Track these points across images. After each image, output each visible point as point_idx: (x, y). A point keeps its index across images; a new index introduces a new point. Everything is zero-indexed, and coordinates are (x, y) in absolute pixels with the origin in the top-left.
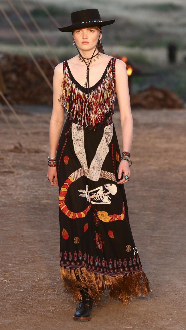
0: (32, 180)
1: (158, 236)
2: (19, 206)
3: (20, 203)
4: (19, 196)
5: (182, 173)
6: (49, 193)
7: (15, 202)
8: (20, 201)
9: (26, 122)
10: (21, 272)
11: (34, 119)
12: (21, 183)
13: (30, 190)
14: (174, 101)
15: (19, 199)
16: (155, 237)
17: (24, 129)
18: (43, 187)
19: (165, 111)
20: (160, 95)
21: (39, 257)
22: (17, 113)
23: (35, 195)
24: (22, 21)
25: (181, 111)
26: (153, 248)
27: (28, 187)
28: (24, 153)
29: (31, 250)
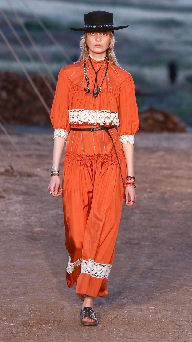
0: (24, 206)
1: (159, 268)
2: (11, 233)
3: (12, 230)
4: (11, 223)
5: (184, 202)
6: (43, 220)
7: (6, 229)
8: (11, 228)
9: (18, 143)
10: (12, 305)
11: (26, 140)
12: (12, 208)
13: (22, 217)
14: (175, 124)
15: (11, 226)
16: (156, 270)
17: (15, 150)
18: (36, 213)
19: (165, 135)
20: (160, 117)
21: (31, 288)
22: (9, 133)
23: (28, 222)
24: (16, 34)
25: (183, 135)
26: (154, 281)
27: (19, 213)
28: (15, 176)
29: (23, 281)
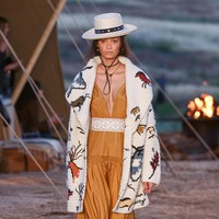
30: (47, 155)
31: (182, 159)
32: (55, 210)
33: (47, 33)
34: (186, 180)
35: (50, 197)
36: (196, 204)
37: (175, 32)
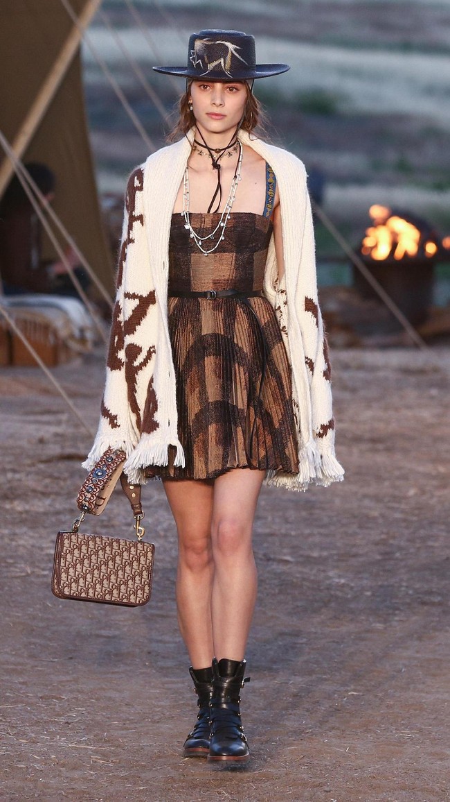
30: (55, 333)
31: (350, 345)
32: (69, 451)
33: (61, 68)
34: (354, 390)
35: (59, 423)
36: (374, 441)
37: (344, 71)
